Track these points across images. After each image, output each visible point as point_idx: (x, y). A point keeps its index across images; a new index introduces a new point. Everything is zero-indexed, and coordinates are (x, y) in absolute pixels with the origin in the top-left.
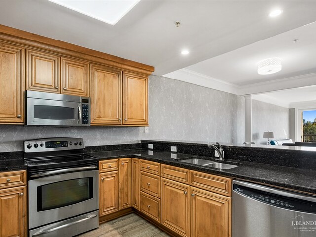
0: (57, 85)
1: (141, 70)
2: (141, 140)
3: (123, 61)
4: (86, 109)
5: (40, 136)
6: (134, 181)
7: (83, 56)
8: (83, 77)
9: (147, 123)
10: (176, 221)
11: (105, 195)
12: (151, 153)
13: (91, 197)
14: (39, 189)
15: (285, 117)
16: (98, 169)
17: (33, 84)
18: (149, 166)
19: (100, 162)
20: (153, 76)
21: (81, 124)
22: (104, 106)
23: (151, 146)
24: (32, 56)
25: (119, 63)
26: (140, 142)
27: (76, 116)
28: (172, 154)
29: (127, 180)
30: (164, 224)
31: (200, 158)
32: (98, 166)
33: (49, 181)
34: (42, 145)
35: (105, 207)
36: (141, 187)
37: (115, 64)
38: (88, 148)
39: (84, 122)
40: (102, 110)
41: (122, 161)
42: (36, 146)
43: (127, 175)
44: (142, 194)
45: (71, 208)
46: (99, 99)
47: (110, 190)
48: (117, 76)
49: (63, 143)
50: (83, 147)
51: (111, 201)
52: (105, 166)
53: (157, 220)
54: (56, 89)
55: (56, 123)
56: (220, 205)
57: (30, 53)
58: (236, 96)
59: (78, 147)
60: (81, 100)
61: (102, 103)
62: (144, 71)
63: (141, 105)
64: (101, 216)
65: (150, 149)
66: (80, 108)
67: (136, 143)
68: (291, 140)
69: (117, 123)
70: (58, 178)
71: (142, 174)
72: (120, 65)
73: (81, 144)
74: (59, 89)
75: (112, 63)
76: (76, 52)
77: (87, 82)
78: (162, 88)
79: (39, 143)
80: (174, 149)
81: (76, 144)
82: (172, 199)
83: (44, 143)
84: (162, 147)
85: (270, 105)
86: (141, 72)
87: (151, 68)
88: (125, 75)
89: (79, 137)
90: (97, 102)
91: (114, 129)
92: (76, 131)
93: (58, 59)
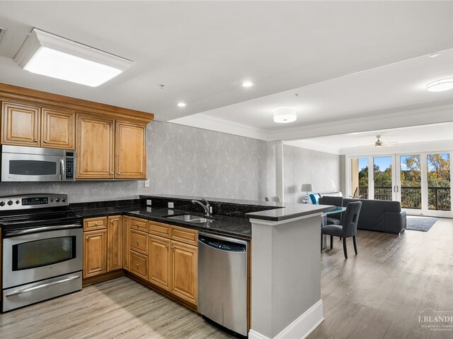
0: (36, 137)
1: (137, 119)
2: (140, 196)
3: (116, 109)
4: (70, 163)
5: (15, 192)
6: (124, 240)
7: (67, 106)
8: (67, 128)
9: (145, 176)
10: (160, 276)
11: (90, 256)
12: (149, 210)
13: (74, 256)
14: (15, 248)
15: (334, 166)
16: (82, 227)
17: (9, 137)
18: (138, 223)
19: (85, 220)
20: (156, 122)
21: (64, 179)
22: (92, 159)
23: (149, 202)
24: (8, 107)
25: (111, 112)
26: (138, 198)
27: (58, 170)
28: (169, 211)
29: (117, 240)
30: (151, 281)
31: (191, 214)
32: (82, 223)
33: (26, 239)
34: (17, 202)
35: (90, 269)
36: (131, 246)
37: (106, 113)
38: (72, 205)
39: (67, 177)
40: (89, 164)
41: (110, 219)
42: (10, 203)
43: (117, 233)
44: (132, 253)
45: (51, 268)
46: (86, 151)
47: (96, 250)
48: (108, 126)
49: (42, 199)
50: (67, 203)
51: (98, 263)
52: (91, 224)
53: (145, 278)
54: (35, 143)
55: (35, 178)
56: (191, 254)
57: (6, 106)
58: (266, 142)
59: (61, 204)
60: (65, 154)
61: (89, 155)
62: (141, 118)
63: (137, 157)
64: (84, 277)
65: (149, 206)
66: (63, 162)
67: (133, 199)
68: (340, 193)
69: (109, 177)
70: (36, 237)
71: (132, 232)
72: (112, 114)
73: (64, 201)
74: (39, 142)
75: (102, 112)
76: (59, 102)
77: (72, 133)
78: (168, 135)
79: (14, 200)
80: (171, 205)
81: (58, 201)
82: (157, 255)
83: (20, 200)
84: (160, 203)
85: (312, 151)
86: (138, 120)
87: (150, 116)
88: (118, 124)
89: (62, 193)
90: (84, 155)
91: (106, 184)
92: (59, 186)
93: (38, 109)
